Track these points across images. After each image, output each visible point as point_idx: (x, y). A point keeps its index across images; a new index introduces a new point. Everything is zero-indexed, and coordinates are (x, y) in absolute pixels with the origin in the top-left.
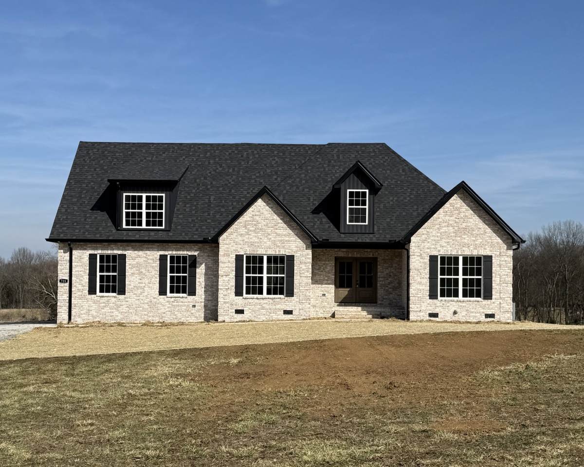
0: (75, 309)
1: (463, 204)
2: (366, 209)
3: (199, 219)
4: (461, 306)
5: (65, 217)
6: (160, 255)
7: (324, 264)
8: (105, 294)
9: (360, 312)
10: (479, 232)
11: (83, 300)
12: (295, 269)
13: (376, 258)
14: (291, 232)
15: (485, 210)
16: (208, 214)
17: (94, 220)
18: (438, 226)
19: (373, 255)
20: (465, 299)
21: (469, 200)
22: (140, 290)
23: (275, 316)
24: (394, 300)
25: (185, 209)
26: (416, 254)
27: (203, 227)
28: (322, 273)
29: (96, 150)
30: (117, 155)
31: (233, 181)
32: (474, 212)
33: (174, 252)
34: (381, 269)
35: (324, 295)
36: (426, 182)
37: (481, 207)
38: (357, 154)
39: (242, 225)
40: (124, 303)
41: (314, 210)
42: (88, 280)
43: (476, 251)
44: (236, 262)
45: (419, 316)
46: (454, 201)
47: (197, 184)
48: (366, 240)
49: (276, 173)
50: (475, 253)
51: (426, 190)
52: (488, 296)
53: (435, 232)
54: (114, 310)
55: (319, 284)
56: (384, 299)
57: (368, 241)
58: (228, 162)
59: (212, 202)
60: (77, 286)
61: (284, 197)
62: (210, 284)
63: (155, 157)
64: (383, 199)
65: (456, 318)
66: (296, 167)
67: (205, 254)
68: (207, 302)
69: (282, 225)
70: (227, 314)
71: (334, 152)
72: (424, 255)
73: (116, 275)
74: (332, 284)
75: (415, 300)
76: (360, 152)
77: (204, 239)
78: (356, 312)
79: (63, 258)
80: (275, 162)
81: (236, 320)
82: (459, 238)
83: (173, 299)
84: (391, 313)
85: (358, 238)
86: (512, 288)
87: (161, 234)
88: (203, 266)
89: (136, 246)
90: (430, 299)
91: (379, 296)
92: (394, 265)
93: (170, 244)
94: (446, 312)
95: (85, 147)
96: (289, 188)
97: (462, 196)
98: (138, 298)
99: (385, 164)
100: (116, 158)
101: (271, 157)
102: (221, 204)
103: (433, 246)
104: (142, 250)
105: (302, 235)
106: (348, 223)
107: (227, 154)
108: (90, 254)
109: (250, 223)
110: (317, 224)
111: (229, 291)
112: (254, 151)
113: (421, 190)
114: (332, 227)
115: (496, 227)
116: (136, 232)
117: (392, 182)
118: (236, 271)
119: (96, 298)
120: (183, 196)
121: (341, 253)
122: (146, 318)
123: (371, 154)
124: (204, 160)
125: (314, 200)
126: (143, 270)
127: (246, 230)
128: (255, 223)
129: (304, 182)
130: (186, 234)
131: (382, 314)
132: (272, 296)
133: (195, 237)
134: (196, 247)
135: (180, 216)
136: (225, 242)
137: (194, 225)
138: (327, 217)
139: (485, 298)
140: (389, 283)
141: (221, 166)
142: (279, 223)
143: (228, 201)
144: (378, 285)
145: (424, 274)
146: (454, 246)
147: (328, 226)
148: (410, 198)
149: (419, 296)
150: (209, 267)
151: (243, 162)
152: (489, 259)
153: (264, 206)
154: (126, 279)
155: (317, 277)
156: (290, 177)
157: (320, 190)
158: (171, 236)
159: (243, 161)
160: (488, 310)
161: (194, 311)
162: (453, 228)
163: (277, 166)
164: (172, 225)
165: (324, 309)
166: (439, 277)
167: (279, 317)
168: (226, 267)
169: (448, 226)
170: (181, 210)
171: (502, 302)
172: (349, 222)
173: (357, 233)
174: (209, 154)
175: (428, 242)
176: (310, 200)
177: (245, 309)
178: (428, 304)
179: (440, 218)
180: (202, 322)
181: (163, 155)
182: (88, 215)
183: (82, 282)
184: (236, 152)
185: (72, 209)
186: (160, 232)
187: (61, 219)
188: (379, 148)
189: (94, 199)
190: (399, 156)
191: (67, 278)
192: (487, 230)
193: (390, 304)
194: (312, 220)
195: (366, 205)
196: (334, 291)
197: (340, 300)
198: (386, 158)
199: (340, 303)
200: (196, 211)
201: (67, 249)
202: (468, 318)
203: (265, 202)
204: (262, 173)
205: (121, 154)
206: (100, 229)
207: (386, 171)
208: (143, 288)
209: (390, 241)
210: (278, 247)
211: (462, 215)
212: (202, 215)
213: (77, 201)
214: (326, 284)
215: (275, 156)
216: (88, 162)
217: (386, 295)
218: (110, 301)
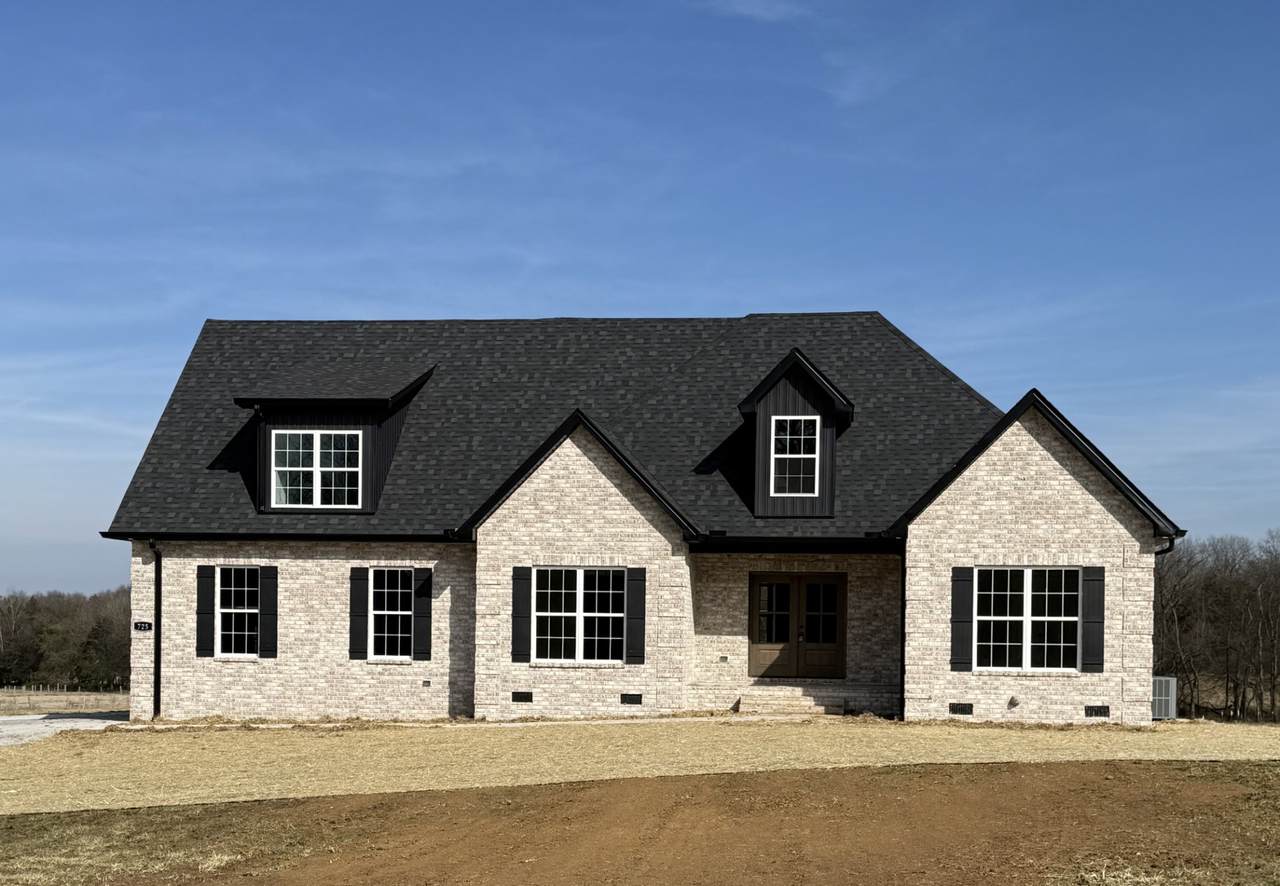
0: (168, 688)
1: (1036, 444)
2: (814, 459)
3: (442, 487)
4: (1028, 687)
5: (149, 485)
6: (352, 569)
7: (725, 588)
8: (233, 656)
9: (797, 699)
10: (1073, 511)
11: (186, 669)
12: (647, 601)
13: (845, 574)
14: (637, 514)
15: (1088, 459)
16: (463, 475)
17: (212, 491)
18: (974, 498)
19: (837, 567)
20: (1039, 670)
21: (1050, 434)
22: (307, 647)
23: (603, 709)
24: (884, 672)
25: (414, 466)
26: (920, 564)
27: (448, 506)
28: (719, 609)
29: (238, 338)
30: (282, 347)
31: (526, 401)
32: (1061, 464)
33: (383, 563)
34: (855, 599)
35: (724, 659)
36: (966, 398)
37: (1080, 451)
38: (811, 338)
39: (527, 499)
40: (275, 676)
41: (700, 465)
42: (195, 625)
43: (1066, 555)
44: (514, 584)
45: (927, 711)
46: (1014, 438)
47: (448, 410)
48: (812, 533)
49: (625, 383)
50: (1063, 561)
51: (963, 416)
52: (1094, 662)
53: (966, 512)
54: (254, 692)
55: (713, 634)
56: (861, 668)
57: (817, 534)
58: (520, 359)
59: (474, 449)
60: (173, 637)
61: (634, 437)
62: (461, 633)
63: (362, 351)
64: (860, 439)
65: (1013, 716)
66: (670, 368)
67: (452, 567)
68: (456, 674)
69: (618, 498)
70: (493, 702)
71: (760, 334)
72: (940, 567)
73: (256, 614)
74: (742, 634)
75: (918, 673)
76: (818, 334)
77: (446, 531)
78: (791, 698)
79: (143, 576)
80: (624, 358)
81: (514, 716)
82: (1024, 526)
83: (380, 668)
84: (871, 703)
85: (796, 529)
86: (1151, 646)
87: (353, 522)
88: (447, 594)
89: (299, 548)
90: (953, 670)
91: (850, 663)
92: (885, 591)
93: (373, 544)
94: (990, 702)
95: (216, 331)
96: (649, 415)
97: (1033, 424)
98: (304, 664)
99: (875, 359)
100: (278, 355)
101: (618, 348)
102: (495, 453)
103: (961, 546)
104: (312, 558)
105: (662, 522)
106: (772, 494)
107: (522, 342)
108: (199, 567)
109: (547, 494)
110: (703, 497)
111: (499, 651)
112: (580, 336)
113: (952, 417)
114: (737, 503)
115: (1115, 499)
116: (301, 516)
117: (886, 400)
118: (513, 606)
119: (213, 665)
120: (412, 435)
121: (764, 563)
122: (321, 710)
123: (845, 337)
124: (468, 356)
125: (702, 441)
126: (314, 602)
127: (538, 512)
128: (558, 494)
129: (684, 401)
130: (409, 522)
131: (851, 704)
132: (596, 662)
133: (427, 527)
134: (431, 549)
135: (399, 482)
136: (489, 538)
137: (429, 500)
138: (729, 480)
139: (1085, 669)
140: (872, 631)
141: (504, 370)
142: (611, 495)
143: (510, 448)
144: (849, 636)
145: (939, 612)
146: (1011, 545)
147: (730, 501)
148: (925, 435)
149: (927, 663)
150: (459, 596)
151: (555, 360)
152: (1096, 575)
153: (577, 455)
154: (279, 622)
155: (709, 619)
156: (654, 392)
157: (717, 420)
158: (375, 525)
159: (555, 357)
160: (1094, 698)
161: (425, 695)
162: (1011, 503)
163: (629, 368)
164: (381, 502)
165: (717, 692)
166: (976, 618)
167: (610, 709)
168: (493, 595)
169: (997, 499)
170: (403, 467)
171: (1127, 679)
172: (776, 492)
173: (794, 517)
174: (480, 342)
175: (950, 537)
176: (694, 441)
177: (534, 691)
178: (949, 682)
179: (979, 478)
180: (443, 720)
181: (382, 347)
182: (200, 481)
183: (183, 629)
184: (541, 338)
185: (167, 466)
186: (352, 517)
187: (141, 490)
188: (862, 323)
189: (219, 445)
190: (907, 341)
191: (151, 620)
192: (1092, 507)
193: (874, 680)
194: (694, 488)
195: (814, 452)
196: (746, 650)
197: (761, 671)
198: (878, 345)
199: (762, 676)
200: (436, 470)
201: (148, 555)
202: (1044, 716)
203: (579, 447)
204: (593, 383)
205: (289, 347)
206: (222, 511)
207: (874, 375)
208: (315, 643)
209: (867, 534)
210: (609, 549)
211: (1032, 471)
212: (449, 477)
213: (181, 449)
214: (729, 634)
215: (627, 345)
216: (217, 363)
217: (867, 660)
218: (244, 671)
